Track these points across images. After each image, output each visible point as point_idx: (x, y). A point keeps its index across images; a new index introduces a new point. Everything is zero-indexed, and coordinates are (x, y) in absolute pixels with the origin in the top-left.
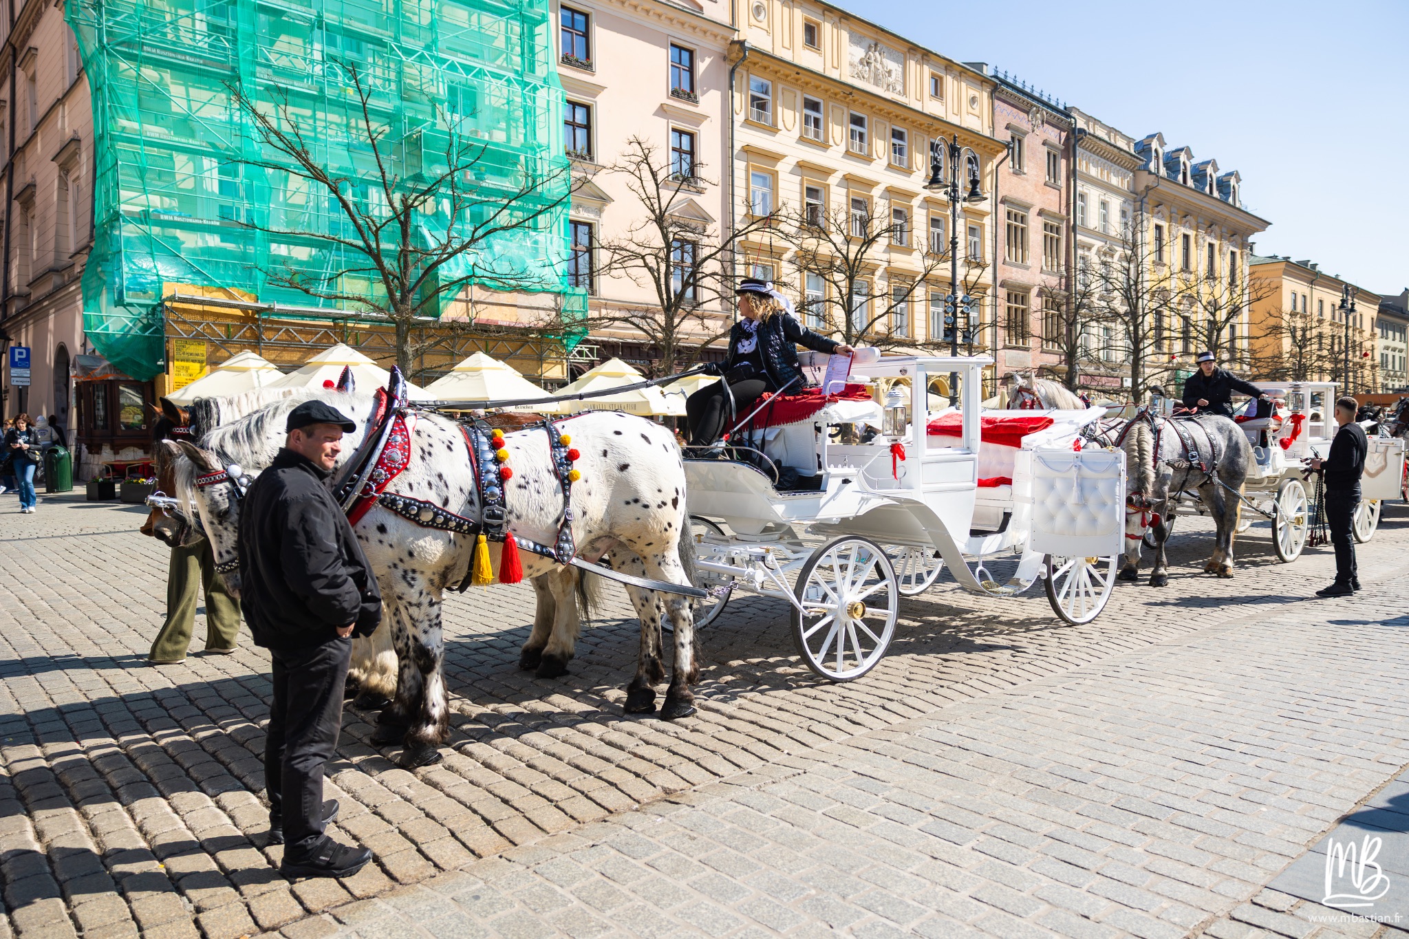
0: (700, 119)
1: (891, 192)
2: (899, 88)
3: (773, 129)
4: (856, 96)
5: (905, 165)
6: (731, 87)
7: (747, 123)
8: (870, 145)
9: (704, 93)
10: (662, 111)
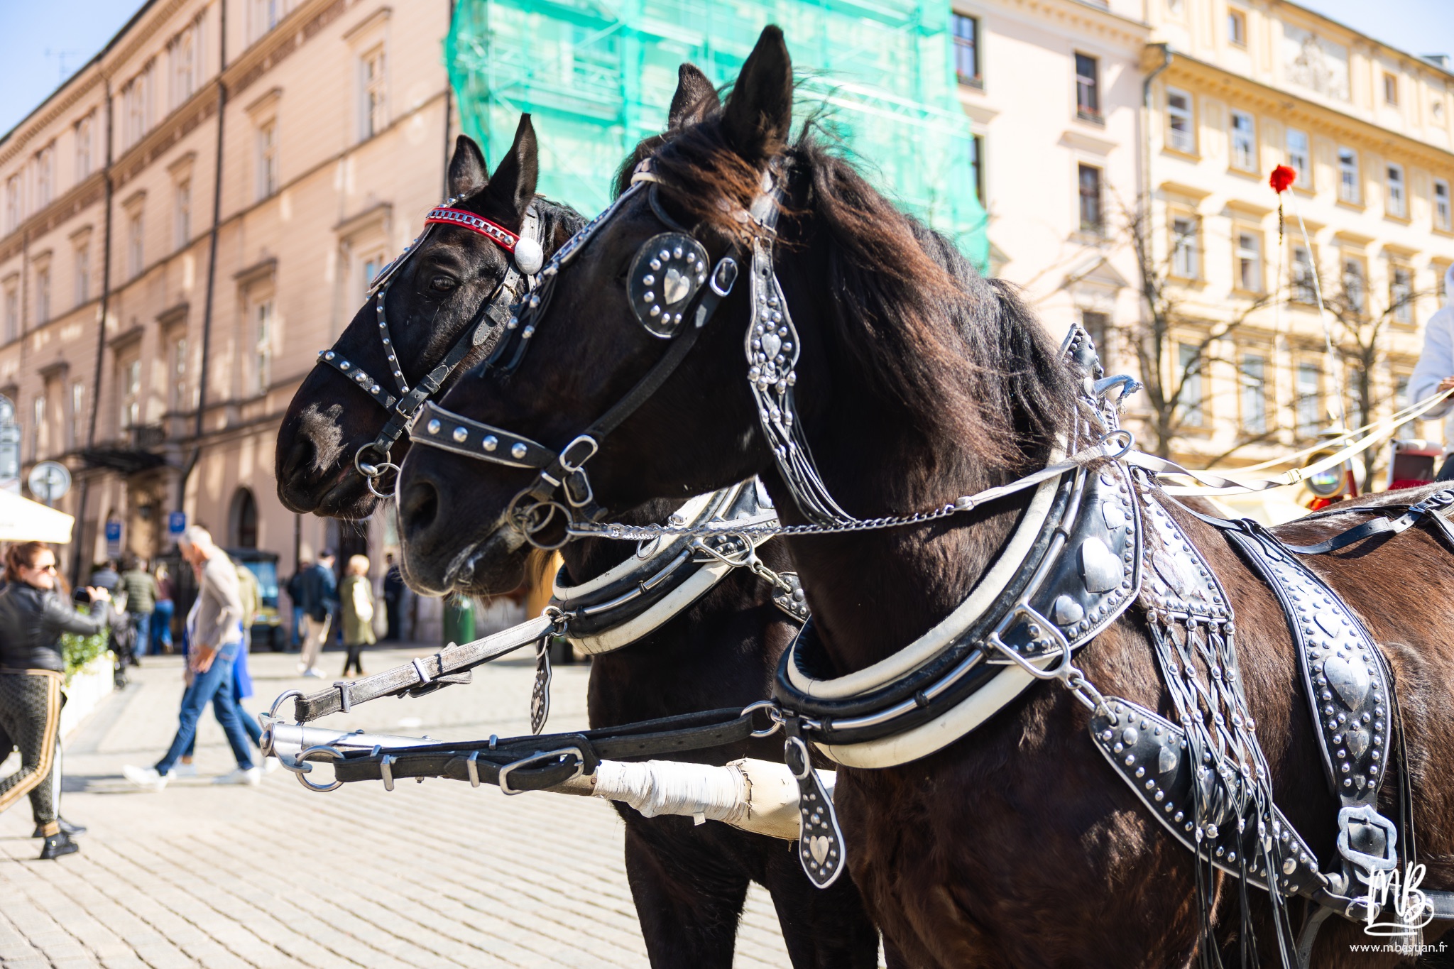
0: (1105, 148)
1: (1342, 238)
2: (1344, 94)
3: (1194, 157)
4: (1298, 108)
5: (1355, 199)
6: (1145, 103)
7: (1166, 151)
8: (1312, 173)
9: (1112, 112)
10: (1067, 140)
